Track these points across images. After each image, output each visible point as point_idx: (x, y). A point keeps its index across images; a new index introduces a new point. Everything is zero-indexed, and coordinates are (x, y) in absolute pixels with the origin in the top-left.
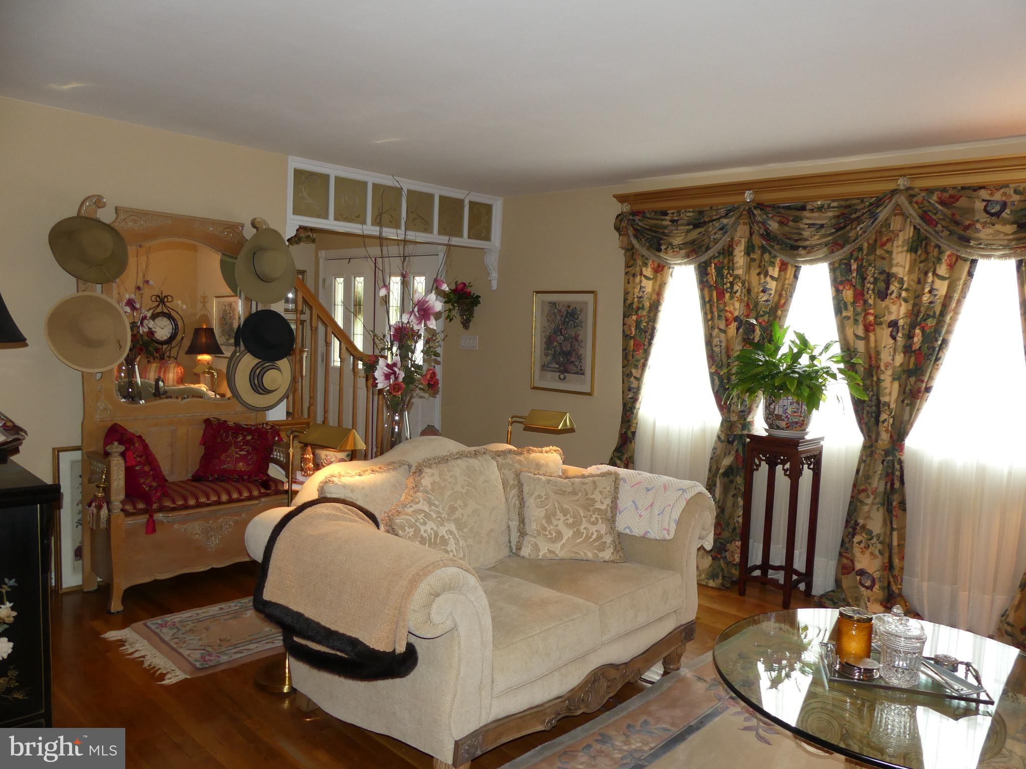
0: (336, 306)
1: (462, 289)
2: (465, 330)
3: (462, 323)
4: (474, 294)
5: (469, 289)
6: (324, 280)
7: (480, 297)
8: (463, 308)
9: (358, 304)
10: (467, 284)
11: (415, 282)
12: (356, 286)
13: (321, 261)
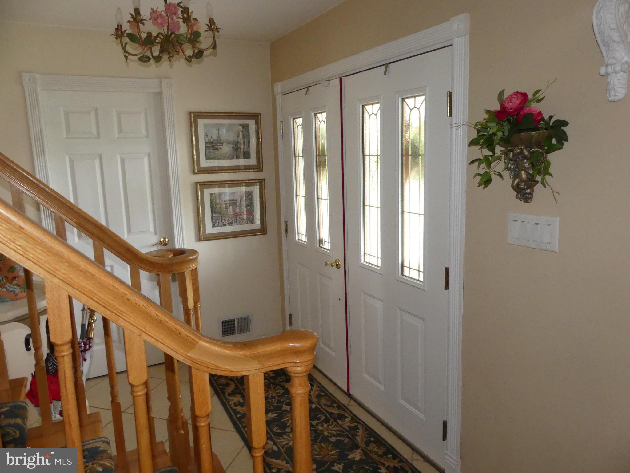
0: (297, 158)
1: (520, 108)
2: (522, 203)
3: (516, 188)
4: (551, 117)
5: (535, 107)
6: (282, 123)
7: (565, 123)
8: (522, 153)
9: (320, 154)
10: (530, 96)
11: (406, 109)
12: (318, 127)
13: (278, 98)
